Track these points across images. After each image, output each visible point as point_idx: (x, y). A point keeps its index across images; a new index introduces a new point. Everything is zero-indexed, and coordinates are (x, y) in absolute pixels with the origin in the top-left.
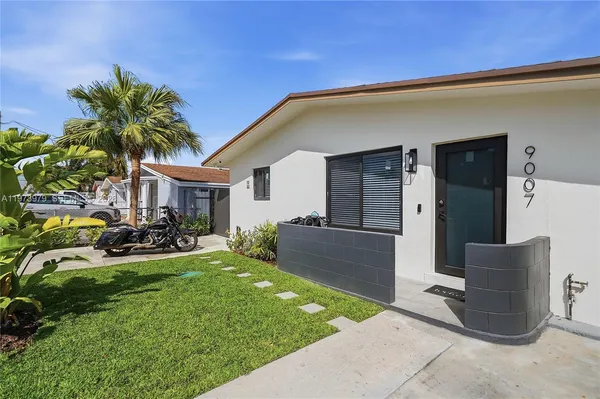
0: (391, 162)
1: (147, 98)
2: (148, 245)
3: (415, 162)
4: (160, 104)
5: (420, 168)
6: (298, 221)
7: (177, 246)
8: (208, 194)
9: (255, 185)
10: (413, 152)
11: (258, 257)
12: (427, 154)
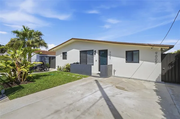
0: (92, 52)
1: (33, 33)
2: (38, 70)
3: (95, 53)
4: (37, 35)
5: (96, 54)
6: (74, 63)
7: (44, 70)
8: (48, 58)
9: (63, 56)
10: (95, 51)
11: (65, 71)
12: (97, 51)
